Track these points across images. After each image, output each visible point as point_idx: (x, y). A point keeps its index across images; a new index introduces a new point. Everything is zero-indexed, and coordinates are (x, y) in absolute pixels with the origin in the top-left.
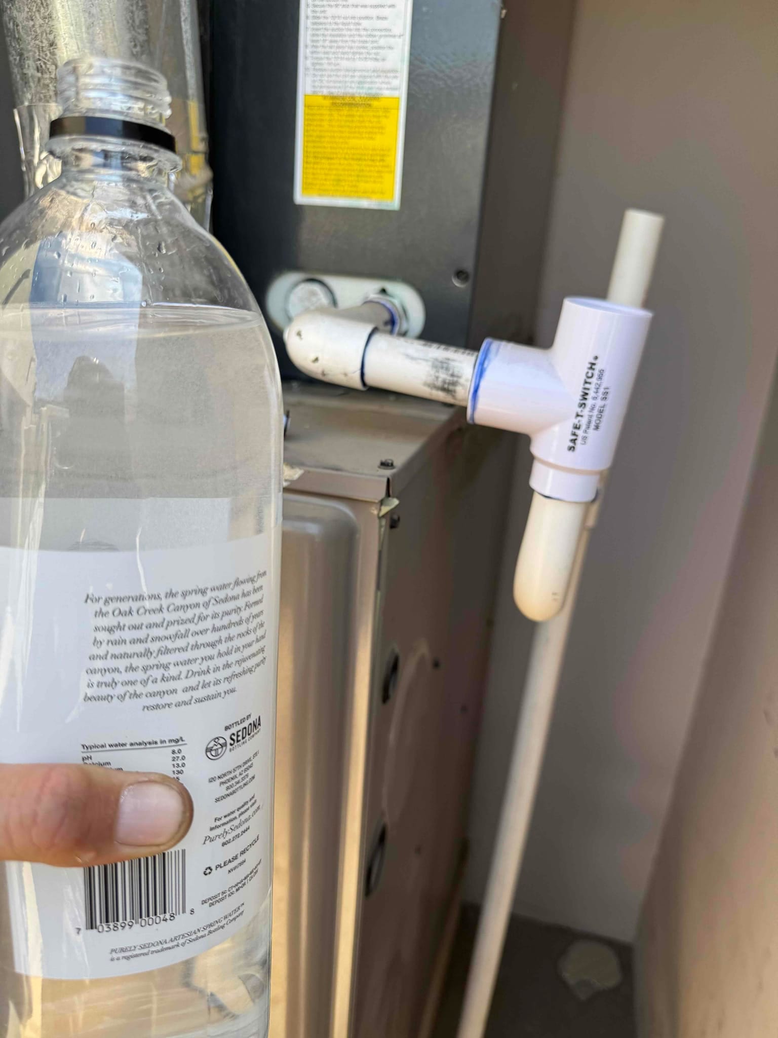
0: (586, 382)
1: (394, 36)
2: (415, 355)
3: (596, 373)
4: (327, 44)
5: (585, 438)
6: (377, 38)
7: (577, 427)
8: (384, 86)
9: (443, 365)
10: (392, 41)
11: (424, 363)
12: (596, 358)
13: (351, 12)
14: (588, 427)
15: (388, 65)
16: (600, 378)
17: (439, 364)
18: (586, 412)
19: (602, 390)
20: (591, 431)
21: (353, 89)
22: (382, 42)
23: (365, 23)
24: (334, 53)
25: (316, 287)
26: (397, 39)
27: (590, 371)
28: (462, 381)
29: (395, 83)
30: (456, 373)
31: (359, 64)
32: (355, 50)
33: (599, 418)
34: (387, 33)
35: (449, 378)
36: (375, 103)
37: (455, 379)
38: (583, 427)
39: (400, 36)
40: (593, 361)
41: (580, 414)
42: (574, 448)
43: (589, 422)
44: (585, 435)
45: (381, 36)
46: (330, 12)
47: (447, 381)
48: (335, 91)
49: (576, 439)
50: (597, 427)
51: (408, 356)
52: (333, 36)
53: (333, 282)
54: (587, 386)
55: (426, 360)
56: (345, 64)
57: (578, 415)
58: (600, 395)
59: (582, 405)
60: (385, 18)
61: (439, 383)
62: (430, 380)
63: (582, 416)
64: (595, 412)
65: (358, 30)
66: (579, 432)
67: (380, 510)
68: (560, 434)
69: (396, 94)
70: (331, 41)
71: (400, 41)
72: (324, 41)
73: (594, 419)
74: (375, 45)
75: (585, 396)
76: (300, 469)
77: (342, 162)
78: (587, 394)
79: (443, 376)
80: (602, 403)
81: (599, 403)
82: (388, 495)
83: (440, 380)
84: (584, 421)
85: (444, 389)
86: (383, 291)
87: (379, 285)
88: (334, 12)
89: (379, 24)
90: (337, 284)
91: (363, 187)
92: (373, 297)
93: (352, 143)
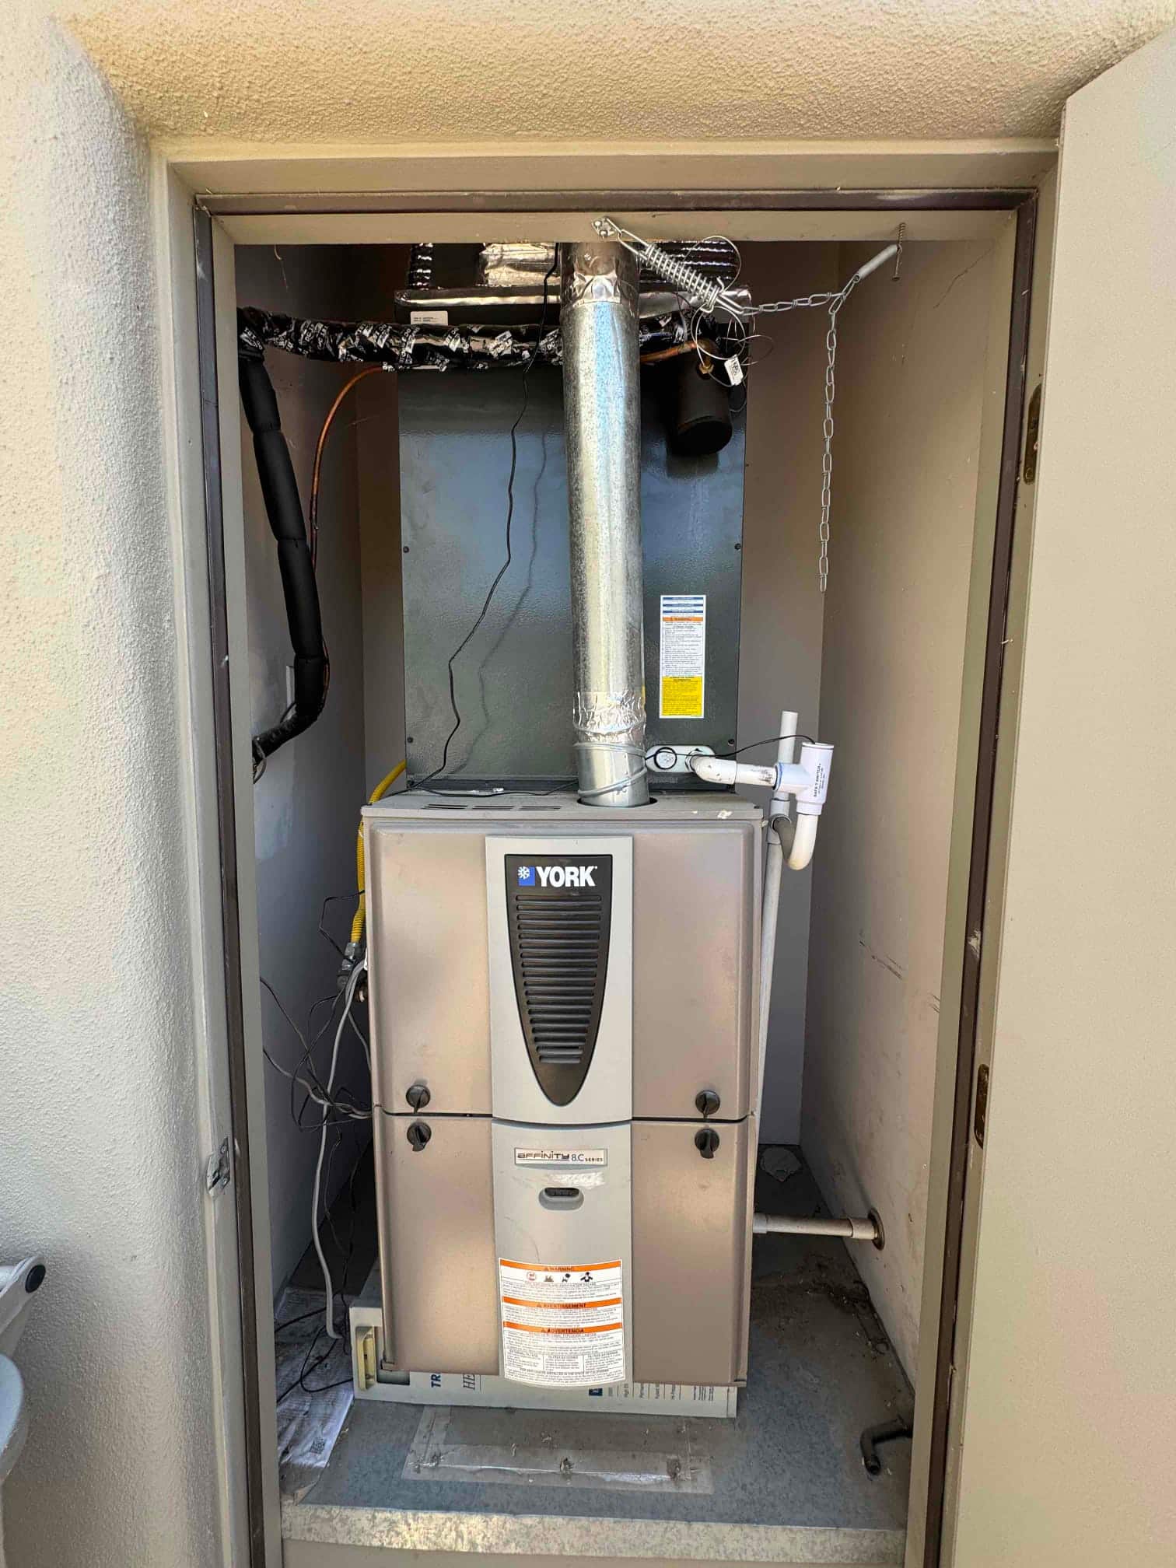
1: (699, 655)
3: (821, 769)
5: (819, 792)
6: (692, 657)
7: (816, 788)
8: (695, 673)
10: (698, 657)
11: (758, 772)
12: (820, 764)
13: (682, 647)
15: (697, 665)
16: (822, 771)
17: (764, 772)
18: (819, 783)
19: (823, 775)
21: (682, 675)
22: (694, 658)
23: (686, 651)
24: (674, 662)
25: (669, 751)
26: (700, 657)
27: (819, 769)
28: (773, 777)
29: (700, 671)
31: (685, 665)
32: (683, 661)
33: (823, 785)
34: (696, 654)
36: (692, 679)
37: (770, 776)
38: (818, 788)
39: (701, 655)
40: (819, 766)
41: (817, 783)
42: (816, 796)
45: (694, 655)
47: (767, 778)
48: (676, 676)
49: (816, 793)
52: (674, 656)
53: (675, 748)
54: (818, 774)
56: (679, 666)
58: (821, 787)
59: (817, 781)
60: (695, 649)
61: (765, 779)
62: (761, 778)
64: (822, 783)
65: (684, 653)
66: (817, 790)
68: (811, 791)
69: (700, 675)
70: (673, 658)
72: (670, 658)
77: (679, 701)
78: (818, 777)
79: (766, 776)
81: (823, 779)
84: (818, 786)
86: (697, 750)
87: (695, 748)
88: (673, 647)
89: (693, 651)
90: (677, 749)
91: (688, 710)
92: (694, 753)
93: (683, 694)
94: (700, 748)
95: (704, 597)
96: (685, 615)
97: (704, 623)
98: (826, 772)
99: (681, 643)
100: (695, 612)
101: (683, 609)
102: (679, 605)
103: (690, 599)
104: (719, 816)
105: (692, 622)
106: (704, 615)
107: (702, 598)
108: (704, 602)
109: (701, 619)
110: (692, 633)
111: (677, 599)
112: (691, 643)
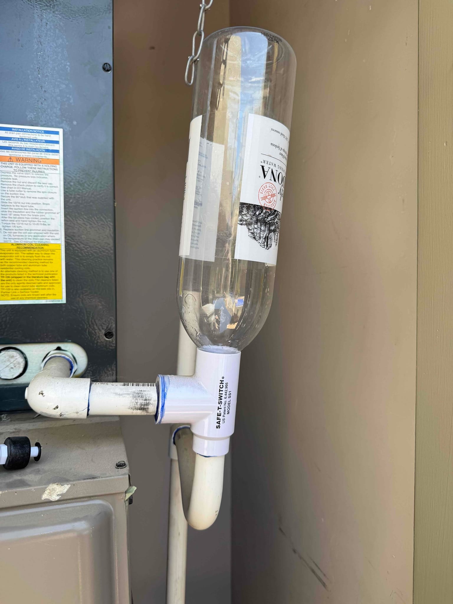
0: (220, 391)
1: (54, 213)
2: (121, 392)
3: (224, 385)
4: (12, 216)
5: (224, 420)
6: (44, 214)
7: (219, 415)
8: (50, 238)
9: (139, 395)
10: (53, 216)
11: (128, 396)
12: (223, 378)
13: (27, 200)
14: (225, 414)
15: (52, 228)
16: (226, 387)
17: (136, 395)
18: (222, 406)
19: (228, 393)
20: (226, 415)
21: (30, 240)
22: (47, 216)
23: (36, 206)
24: (16, 221)
25: (12, 352)
26: (56, 215)
27: (221, 385)
28: (151, 402)
29: (57, 237)
30: (147, 398)
31: (33, 227)
32: (30, 220)
33: (229, 408)
34: (50, 211)
35: (144, 402)
36: (45, 247)
37: (148, 401)
38: (222, 414)
39: (58, 213)
40: (222, 380)
41: (219, 407)
42: (219, 426)
43: (225, 411)
44: (224, 418)
45: (46, 213)
46: (13, 200)
47: (143, 403)
48: (19, 241)
49: (220, 421)
50: (228, 413)
51: (116, 394)
52: (16, 212)
53: (22, 347)
54: (221, 392)
55: (129, 394)
56: (24, 227)
57: (219, 408)
58: (228, 396)
59: (220, 403)
60: (49, 204)
61: (138, 406)
62: (132, 405)
63: (221, 408)
64: (227, 405)
65: (32, 209)
66: (220, 417)
67: (126, 496)
68: (210, 421)
69: (59, 242)
70: (14, 215)
71: (59, 215)
72: (11, 215)
73: (227, 408)
74: (43, 217)
75: (220, 398)
76: (68, 485)
77: (26, 279)
78: (222, 397)
79: (140, 401)
80: (229, 400)
81: (228, 400)
82: (130, 485)
83: (138, 404)
84: (222, 411)
85: (141, 409)
86: (59, 349)
87: (56, 346)
88: (15, 200)
89: (44, 207)
90: (27, 349)
91: (41, 292)
92: (53, 353)
93: (32, 268)
94: (63, 346)
95: (61, 131)
96: (32, 155)
97: (60, 167)
98: (233, 387)
99: (27, 194)
100: (48, 151)
101: (29, 145)
102: (22, 140)
103: (38, 132)
104: (45, 496)
105: (41, 166)
106: (60, 157)
107: (57, 133)
108: (60, 137)
109: (56, 162)
110: (44, 180)
111: (18, 130)
112: (43, 195)
